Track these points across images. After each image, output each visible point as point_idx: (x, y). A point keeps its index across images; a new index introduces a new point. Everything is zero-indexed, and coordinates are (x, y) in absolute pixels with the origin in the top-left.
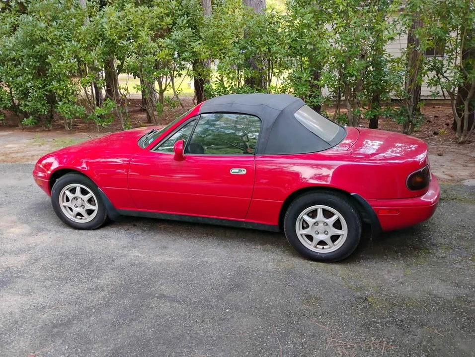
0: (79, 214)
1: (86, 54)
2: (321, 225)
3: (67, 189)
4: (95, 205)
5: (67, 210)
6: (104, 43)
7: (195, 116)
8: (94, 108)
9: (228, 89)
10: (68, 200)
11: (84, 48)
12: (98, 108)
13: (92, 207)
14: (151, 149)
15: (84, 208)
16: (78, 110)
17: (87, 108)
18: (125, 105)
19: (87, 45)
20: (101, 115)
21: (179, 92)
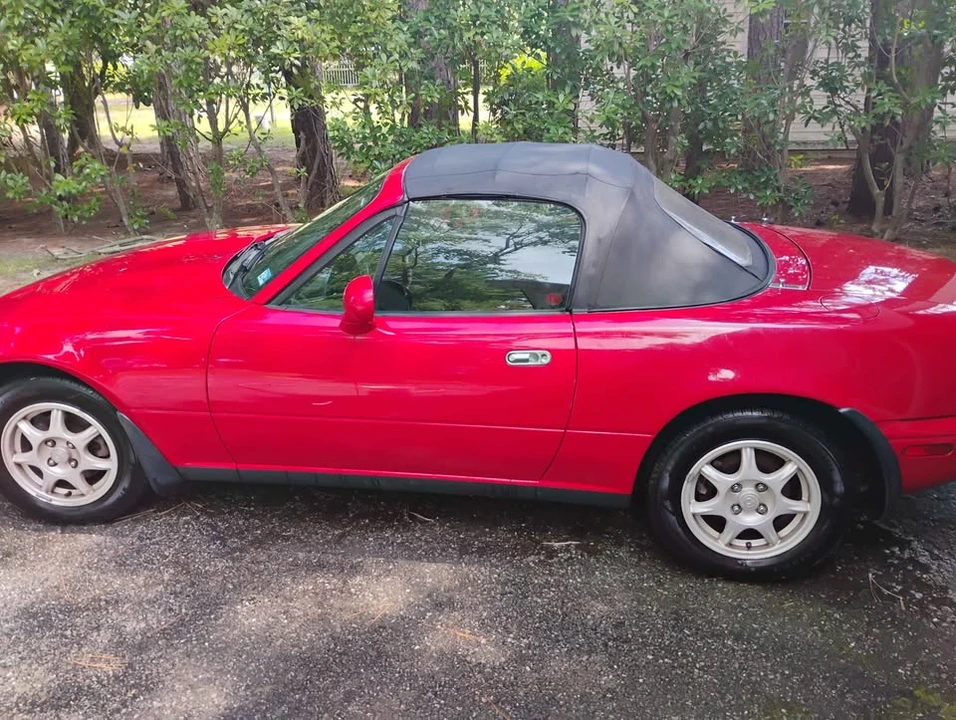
0: (61, 483)
1: (23, 45)
2: (748, 491)
3: (25, 418)
4: (107, 456)
5: (26, 475)
6: (68, 16)
7: (394, 206)
8: (50, 178)
9: (385, 130)
10: (26, 446)
11: (16, 28)
12: (59, 177)
13: (99, 464)
14: (268, 302)
15: (76, 466)
16: (10, 183)
17: (33, 179)
18: (130, 168)
19: (23, 22)
20: (70, 193)
21: (262, 137)
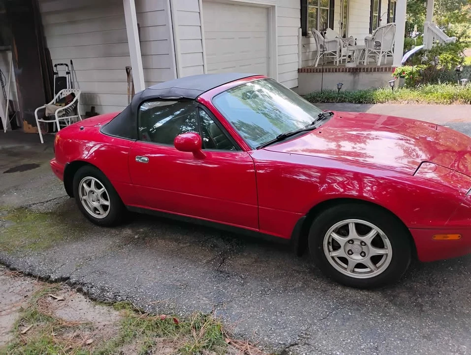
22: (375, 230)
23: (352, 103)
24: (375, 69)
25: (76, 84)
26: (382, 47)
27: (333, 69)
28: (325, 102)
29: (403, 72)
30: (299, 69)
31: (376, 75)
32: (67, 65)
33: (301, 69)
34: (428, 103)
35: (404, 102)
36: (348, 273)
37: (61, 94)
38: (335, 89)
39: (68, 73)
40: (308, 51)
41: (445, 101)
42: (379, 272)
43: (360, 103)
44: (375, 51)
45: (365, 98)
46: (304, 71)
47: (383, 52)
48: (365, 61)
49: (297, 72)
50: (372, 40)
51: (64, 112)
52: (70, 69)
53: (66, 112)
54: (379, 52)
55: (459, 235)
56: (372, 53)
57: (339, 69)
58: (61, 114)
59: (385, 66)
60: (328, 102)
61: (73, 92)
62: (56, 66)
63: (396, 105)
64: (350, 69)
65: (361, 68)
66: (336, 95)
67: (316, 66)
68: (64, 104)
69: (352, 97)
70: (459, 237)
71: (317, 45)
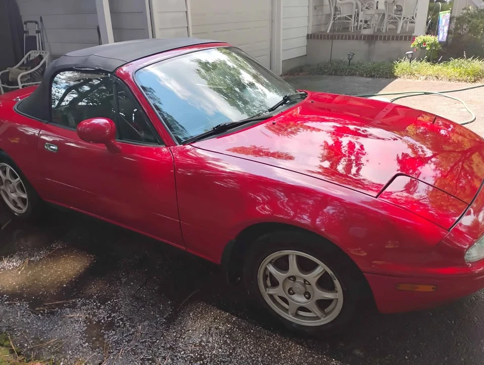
22: (322, 268)
23: (363, 76)
24: (393, 37)
25: (46, 45)
26: (404, 13)
27: (346, 36)
28: (332, 75)
29: (424, 42)
30: (308, 35)
31: (394, 45)
32: (37, 23)
33: (311, 35)
34: (449, 80)
35: (421, 77)
36: (289, 317)
37: (30, 56)
38: (346, 59)
39: (38, 32)
40: (320, 14)
41: (469, 78)
42: (326, 320)
43: (372, 76)
44: (396, 16)
45: (378, 71)
46: (314, 38)
47: (404, 18)
48: (384, 28)
49: (306, 38)
50: (392, 4)
51: (29, 77)
52: (40, 27)
53: (31, 76)
54: (400, 18)
55: (433, 287)
56: (392, 18)
57: (353, 36)
58: (25, 79)
59: (405, 35)
60: (336, 75)
61: (42, 54)
62: (26, 23)
63: (412, 81)
64: (365, 36)
65: (377, 36)
66: (346, 67)
67: (328, 31)
68: (30, 68)
69: (363, 70)
70: (433, 288)
71: (330, 8)
